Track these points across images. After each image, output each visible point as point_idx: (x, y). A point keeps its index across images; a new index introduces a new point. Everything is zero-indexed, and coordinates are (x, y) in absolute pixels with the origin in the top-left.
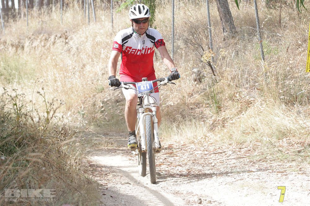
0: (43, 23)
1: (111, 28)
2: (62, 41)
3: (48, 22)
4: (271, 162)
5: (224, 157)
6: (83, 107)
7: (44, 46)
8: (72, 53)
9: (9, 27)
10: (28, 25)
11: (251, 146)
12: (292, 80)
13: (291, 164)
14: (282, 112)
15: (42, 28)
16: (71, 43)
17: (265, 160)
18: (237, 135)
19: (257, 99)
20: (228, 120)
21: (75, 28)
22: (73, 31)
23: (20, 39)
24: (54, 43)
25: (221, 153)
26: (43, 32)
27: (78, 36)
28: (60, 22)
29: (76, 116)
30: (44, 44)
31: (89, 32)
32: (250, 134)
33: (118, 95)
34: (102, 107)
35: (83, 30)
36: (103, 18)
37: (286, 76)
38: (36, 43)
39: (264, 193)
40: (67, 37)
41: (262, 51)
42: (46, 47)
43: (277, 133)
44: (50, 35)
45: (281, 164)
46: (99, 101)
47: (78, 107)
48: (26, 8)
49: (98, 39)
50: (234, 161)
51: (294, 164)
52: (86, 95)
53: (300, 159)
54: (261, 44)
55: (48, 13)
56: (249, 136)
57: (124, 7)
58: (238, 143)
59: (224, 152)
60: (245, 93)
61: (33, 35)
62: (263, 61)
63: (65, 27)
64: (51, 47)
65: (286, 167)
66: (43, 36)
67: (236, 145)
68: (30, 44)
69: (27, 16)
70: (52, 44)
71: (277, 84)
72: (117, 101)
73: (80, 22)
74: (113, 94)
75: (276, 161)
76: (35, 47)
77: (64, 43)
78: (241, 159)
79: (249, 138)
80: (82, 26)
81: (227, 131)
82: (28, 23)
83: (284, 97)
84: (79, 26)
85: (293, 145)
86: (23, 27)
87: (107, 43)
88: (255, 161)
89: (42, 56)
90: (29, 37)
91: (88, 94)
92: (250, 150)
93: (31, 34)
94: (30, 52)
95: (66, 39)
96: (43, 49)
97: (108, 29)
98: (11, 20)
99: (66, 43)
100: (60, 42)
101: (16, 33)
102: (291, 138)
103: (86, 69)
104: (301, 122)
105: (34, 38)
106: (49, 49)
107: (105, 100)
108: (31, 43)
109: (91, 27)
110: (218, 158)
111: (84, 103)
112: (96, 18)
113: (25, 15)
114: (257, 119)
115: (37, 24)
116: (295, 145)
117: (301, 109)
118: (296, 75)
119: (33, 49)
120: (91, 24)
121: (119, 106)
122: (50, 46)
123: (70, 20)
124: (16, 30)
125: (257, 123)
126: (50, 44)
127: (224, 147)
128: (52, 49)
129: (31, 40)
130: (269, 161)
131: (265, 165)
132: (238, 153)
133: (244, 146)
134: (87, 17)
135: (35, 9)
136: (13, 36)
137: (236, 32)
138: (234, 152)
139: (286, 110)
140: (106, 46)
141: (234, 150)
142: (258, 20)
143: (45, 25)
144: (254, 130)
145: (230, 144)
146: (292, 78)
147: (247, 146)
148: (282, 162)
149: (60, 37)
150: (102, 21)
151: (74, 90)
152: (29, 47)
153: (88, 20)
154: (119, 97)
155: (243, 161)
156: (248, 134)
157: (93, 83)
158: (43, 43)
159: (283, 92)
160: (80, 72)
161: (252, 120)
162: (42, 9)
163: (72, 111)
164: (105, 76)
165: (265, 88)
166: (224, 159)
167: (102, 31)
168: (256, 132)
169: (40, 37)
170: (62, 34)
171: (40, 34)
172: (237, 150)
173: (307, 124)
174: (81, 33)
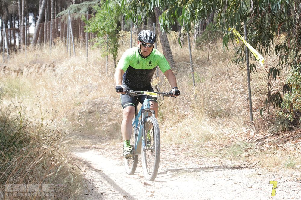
0: (37, 56)
1: (86, 61)
2: (50, 68)
3: (41, 55)
4: (200, 158)
5: (167, 153)
6: (65, 116)
7: (37, 72)
8: (58, 77)
9: (12, 58)
10: (26, 57)
11: (186, 146)
12: (214, 101)
13: (214, 159)
14: (207, 123)
15: (36, 59)
16: (57, 70)
17: (196, 156)
18: (175, 138)
19: (190, 113)
20: (169, 128)
21: (61, 60)
22: (59, 62)
23: (21, 67)
24: (45, 70)
25: (165, 150)
26: (37, 62)
27: (62, 65)
28: (50, 55)
29: (60, 122)
30: (38, 71)
31: (70, 63)
32: (185, 138)
33: (91, 108)
34: (79, 116)
35: (66, 62)
36: (80, 53)
37: (210, 98)
38: (32, 70)
39: (198, 179)
40: (54, 66)
41: (194, 79)
42: (39, 73)
43: (204, 137)
44: (42, 64)
45: (207, 159)
46: (77, 112)
47: (62, 116)
48: (25, 45)
49: (77, 68)
50: (174, 156)
51: (216, 159)
52: (68, 108)
53: (220, 156)
54: (193, 74)
55: (41, 49)
56: (184, 139)
57: (96, 46)
58: (176, 144)
59: (167, 150)
60: (181, 108)
61: (29, 64)
62: (194, 86)
63: (53, 59)
64: (43, 73)
65: (211, 161)
66: (37, 65)
67: (175, 145)
68: (27, 71)
69: (25, 50)
70: (43, 71)
71: (204, 103)
72: (90, 112)
73: (64, 55)
74: (87, 107)
75: (203, 157)
76: (31, 72)
77: (52, 70)
78: (179, 155)
79: (184, 141)
80: (65, 58)
81: (168, 135)
82: (26, 56)
83: (208, 112)
84: (63, 58)
85: (215, 146)
86: (23, 58)
87: (83, 71)
88: (189, 157)
89: (35, 79)
90: (26, 65)
91: (69, 107)
92: (185, 149)
93: (29, 63)
94: (27, 76)
95: (54, 67)
96: (37, 74)
97: (84, 61)
98: (13, 54)
99: (54, 70)
100: (49, 70)
101: (17, 62)
102: (213, 141)
103: (68, 89)
104: (220, 130)
105: (31, 66)
106: (41, 74)
107: (82, 111)
108: (28, 69)
109: (72, 60)
110: (163, 154)
111: (66, 113)
112: (75, 53)
113: (24, 50)
114: (190, 127)
115: (33, 56)
116: (216, 146)
117: (220, 121)
118: (217, 97)
119: (30, 74)
120: (72, 58)
121: (91, 116)
122: (41, 72)
123: (57, 54)
124: (18, 60)
125: (190, 130)
126: (42, 71)
127: (166, 147)
128: (43, 75)
129: (28, 67)
130: (199, 157)
131: (196, 159)
132: (177, 151)
133: (180, 146)
134: (69, 52)
135: (31, 45)
136: (15, 64)
137: (175, 66)
138: (174, 150)
139: (210, 121)
140: (82, 73)
141: (173, 149)
142: (191, 57)
143: (39, 57)
144: (188, 135)
145: (171, 145)
146: (214, 99)
147: (183, 146)
148: (208, 158)
149: (49, 66)
150: (80, 55)
151: (59, 104)
152: (27, 72)
153: (69, 54)
154: (92, 109)
155: (180, 157)
156: (183, 137)
157: (73, 99)
158: (36, 70)
159: (208, 109)
160: (63, 91)
161: (186, 128)
162: (37, 46)
163: (58, 119)
164: (81, 94)
165: (196, 106)
166: (167, 155)
167: (80, 62)
168: (189, 136)
169: (35, 66)
170: (50, 64)
171: (35, 63)
172: (176, 148)
173: (225, 131)
174: (64, 63)
